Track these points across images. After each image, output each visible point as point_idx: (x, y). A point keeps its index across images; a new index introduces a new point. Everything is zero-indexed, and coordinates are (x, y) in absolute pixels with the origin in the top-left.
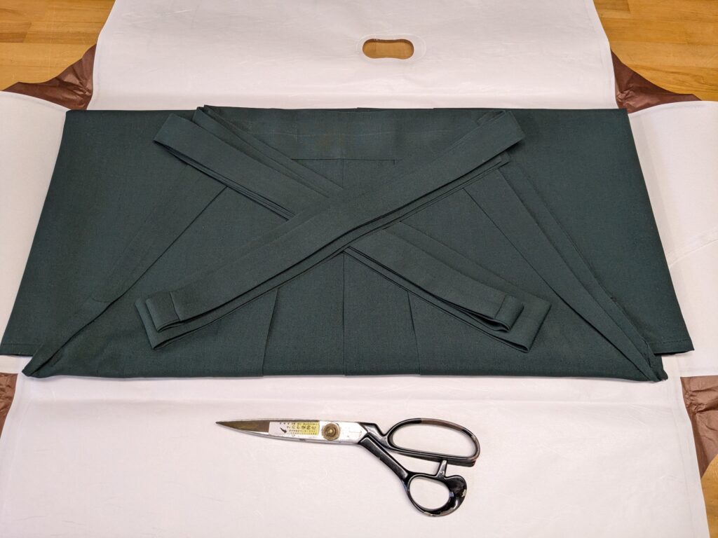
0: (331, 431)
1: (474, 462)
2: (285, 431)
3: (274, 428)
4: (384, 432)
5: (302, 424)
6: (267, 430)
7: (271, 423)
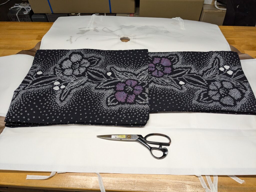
0: (129, 136)
1: (170, 144)
2: (116, 137)
3: (113, 137)
4: (144, 137)
5: (121, 135)
6: (111, 137)
7: (112, 136)
